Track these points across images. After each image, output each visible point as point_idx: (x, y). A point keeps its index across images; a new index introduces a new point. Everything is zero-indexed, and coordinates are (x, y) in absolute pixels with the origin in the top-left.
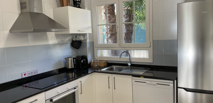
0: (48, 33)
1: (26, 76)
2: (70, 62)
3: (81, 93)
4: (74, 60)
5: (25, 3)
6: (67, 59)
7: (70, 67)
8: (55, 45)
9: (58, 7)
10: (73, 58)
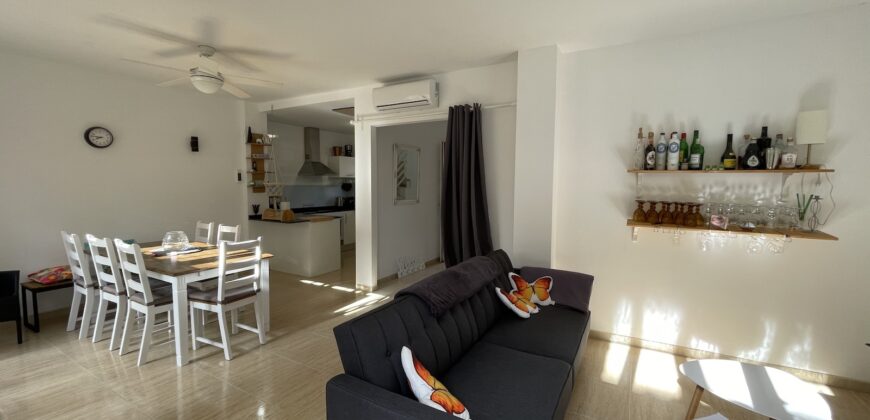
0: (323, 177)
2: (340, 201)
3: (345, 220)
4: (343, 200)
5: (308, 156)
6: (338, 199)
9: (332, 156)
10: (342, 198)
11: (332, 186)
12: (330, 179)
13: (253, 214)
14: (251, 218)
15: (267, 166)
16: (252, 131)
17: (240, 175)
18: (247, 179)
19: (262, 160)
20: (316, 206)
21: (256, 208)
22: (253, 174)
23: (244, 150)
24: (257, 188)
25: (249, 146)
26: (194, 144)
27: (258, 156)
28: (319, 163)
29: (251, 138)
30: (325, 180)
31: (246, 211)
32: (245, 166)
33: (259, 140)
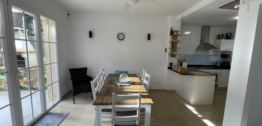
0: (210, 50)
1: (199, 65)
2: (218, 63)
3: (221, 76)
4: (221, 63)
5: (203, 40)
6: (217, 62)
7: (218, 65)
8: (212, 55)
9: (217, 39)
10: (220, 62)
11: (215, 55)
12: (214, 51)
13: (170, 66)
14: (169, 68)
15: (178, 45)
16: (173, 30)
17: (166, 49)
18: (169, 51)
19: (176, 43)
20: (203, 64)
21: (171, 64)
22: (172, 49)
23: (169, 38)
24: (172, 55)
25: (171, 36)
26: (149, 37)
27: (175, 41)
28: (208, 43)
29: (172, 33)
30: (211, 52)
31: (167, 65)
32: (168, 45)
33: (175, 33)
